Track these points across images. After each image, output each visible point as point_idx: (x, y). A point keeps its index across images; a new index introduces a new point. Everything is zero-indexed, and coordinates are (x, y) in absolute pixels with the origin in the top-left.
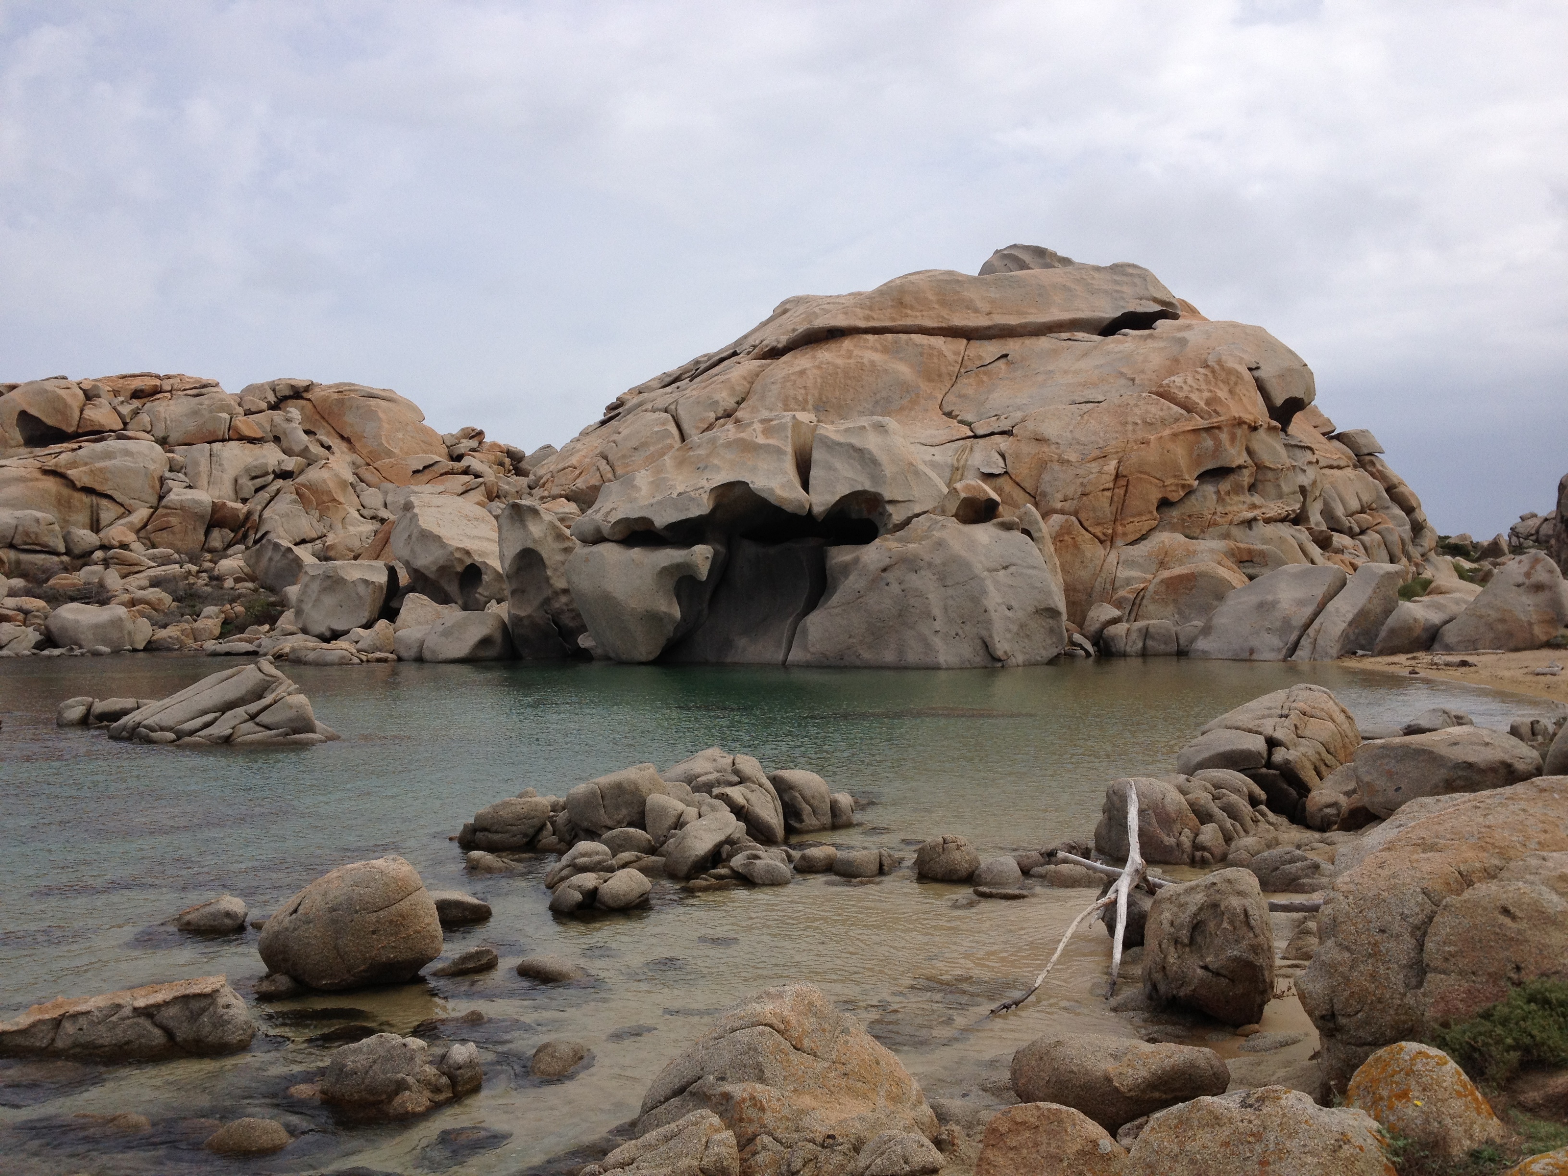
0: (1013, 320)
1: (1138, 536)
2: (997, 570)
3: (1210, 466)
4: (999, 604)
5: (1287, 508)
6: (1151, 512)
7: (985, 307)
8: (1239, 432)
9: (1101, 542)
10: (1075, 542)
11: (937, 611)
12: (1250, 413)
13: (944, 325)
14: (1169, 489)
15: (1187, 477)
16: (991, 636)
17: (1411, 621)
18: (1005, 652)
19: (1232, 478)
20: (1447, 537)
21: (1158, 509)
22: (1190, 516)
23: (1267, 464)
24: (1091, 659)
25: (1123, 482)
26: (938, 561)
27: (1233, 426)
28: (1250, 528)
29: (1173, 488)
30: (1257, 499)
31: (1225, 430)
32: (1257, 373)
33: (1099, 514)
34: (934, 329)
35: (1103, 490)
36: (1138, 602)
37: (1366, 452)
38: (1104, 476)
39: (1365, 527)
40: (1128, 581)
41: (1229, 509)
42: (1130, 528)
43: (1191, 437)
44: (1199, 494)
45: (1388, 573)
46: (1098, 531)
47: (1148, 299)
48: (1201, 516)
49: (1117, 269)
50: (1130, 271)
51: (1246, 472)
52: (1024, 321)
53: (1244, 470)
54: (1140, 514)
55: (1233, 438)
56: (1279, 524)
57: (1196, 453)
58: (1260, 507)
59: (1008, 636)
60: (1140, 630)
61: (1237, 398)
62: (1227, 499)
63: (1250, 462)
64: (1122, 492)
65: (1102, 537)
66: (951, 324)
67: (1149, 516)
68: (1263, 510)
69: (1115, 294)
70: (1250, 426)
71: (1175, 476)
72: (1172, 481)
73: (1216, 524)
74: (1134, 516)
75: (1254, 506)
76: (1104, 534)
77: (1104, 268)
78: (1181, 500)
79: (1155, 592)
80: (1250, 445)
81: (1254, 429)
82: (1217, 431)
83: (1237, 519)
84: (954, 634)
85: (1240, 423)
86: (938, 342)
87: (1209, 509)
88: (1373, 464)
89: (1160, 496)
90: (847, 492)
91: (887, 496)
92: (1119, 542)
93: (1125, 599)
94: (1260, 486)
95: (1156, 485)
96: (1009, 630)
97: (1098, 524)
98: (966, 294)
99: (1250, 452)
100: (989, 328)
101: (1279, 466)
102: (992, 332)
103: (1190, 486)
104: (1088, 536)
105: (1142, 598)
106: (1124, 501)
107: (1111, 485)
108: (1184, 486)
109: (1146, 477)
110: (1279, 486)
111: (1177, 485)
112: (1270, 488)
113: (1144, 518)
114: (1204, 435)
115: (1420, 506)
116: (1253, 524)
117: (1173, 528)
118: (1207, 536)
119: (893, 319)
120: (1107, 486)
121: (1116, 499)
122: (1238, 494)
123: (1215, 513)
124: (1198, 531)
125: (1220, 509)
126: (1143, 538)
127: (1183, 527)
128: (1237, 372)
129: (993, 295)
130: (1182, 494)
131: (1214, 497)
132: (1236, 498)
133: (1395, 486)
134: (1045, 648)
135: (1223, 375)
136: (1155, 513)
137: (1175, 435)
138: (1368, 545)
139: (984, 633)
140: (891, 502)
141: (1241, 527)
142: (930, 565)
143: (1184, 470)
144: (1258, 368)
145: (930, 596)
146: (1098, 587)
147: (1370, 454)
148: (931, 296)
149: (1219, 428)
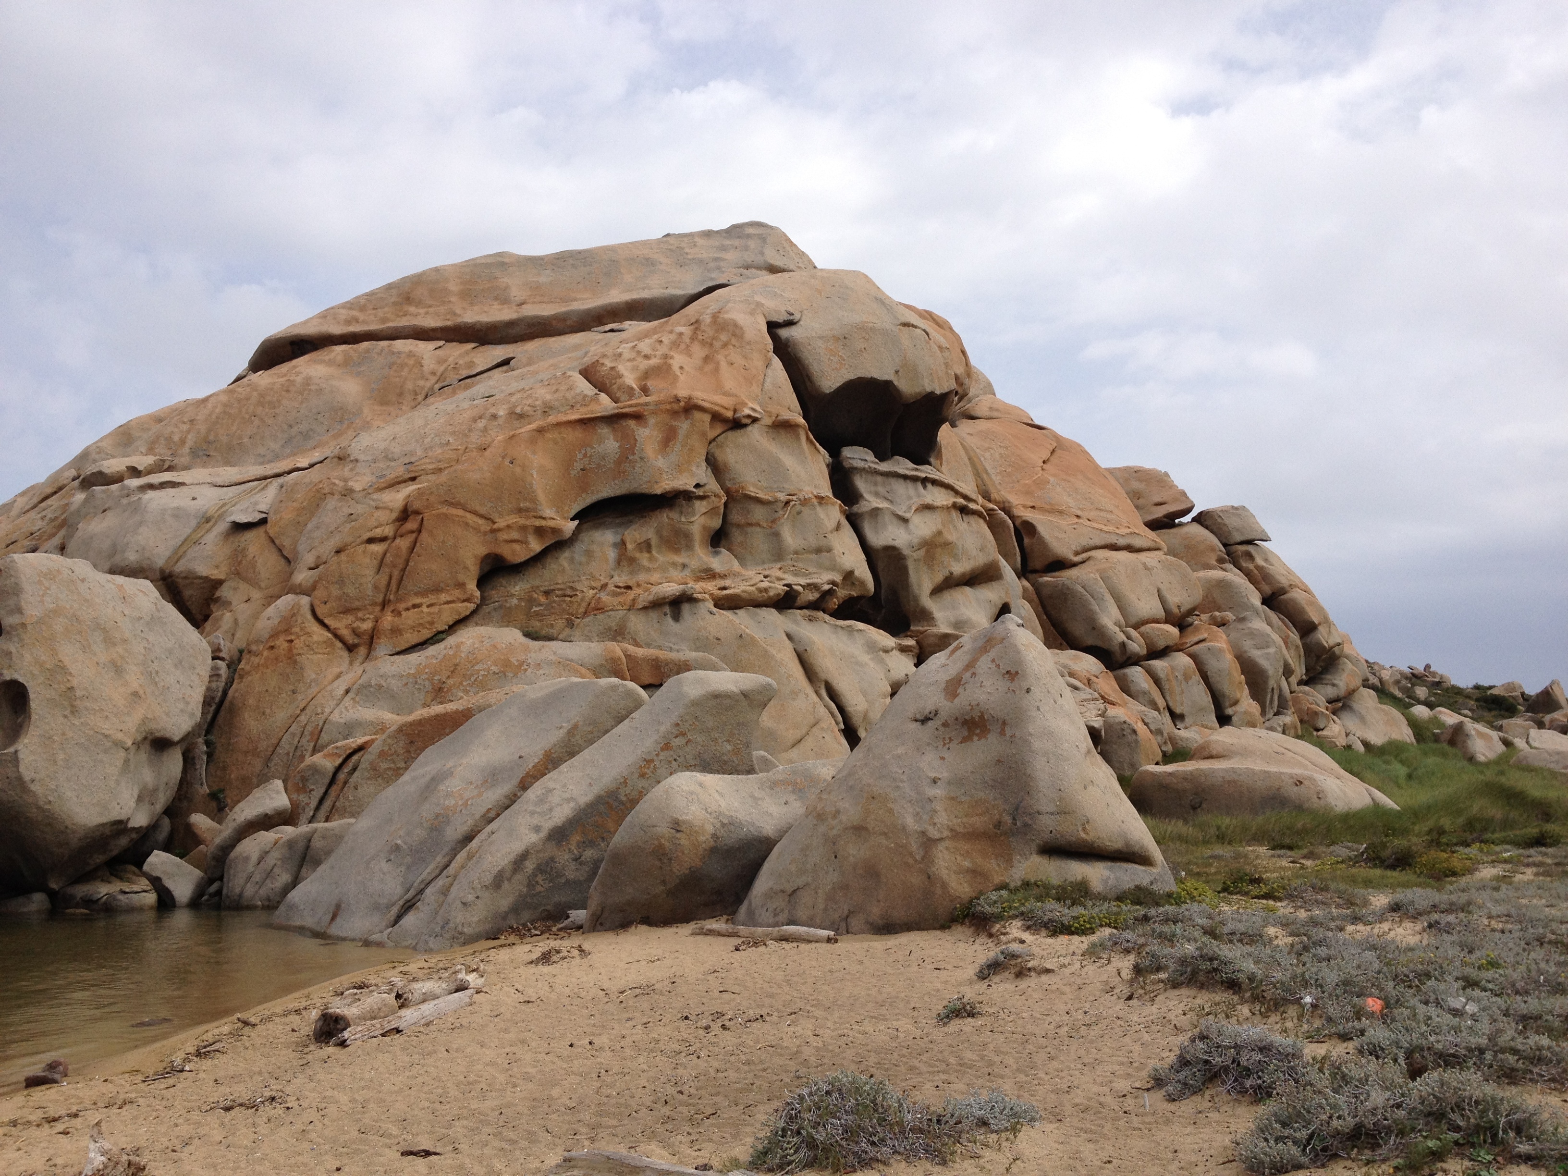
0: (546, 310)
1: (426, 634)
3: (607, 490)
5: (790, 579)
6: (461, 585)
7: (517, 293)
8: (683, 426)
9: (351, 648)
10: (290, 650)
12: (726, 394)
13: (449, 323)
14: (504, 536)
15: (548, 512)
19: (665, 517)
21: (483, 582)
22: (547, 593)
23: (752, 491)
25: (412, 525)
27: (675, 414)
28: (677, 617)
29: (515, 535)
30: (721, 562)
31: (652, 421)
32: (784, 333)
33: (351, 590)
34: (434, 330)
35: (371, 541)
36: (342, 776)
38: (378, 513)
39: (1161, 644)
40: (349, 728)
41: (642, 577)
42: (410, 618)
43: (574, 435)
44: (579, 548)
46: (341, 624)
47: (759, 268)
48: (570, 593)
50: (751, 231)
51: (701, 507)
52: (564, 309)
53: (697, 503)
54: (437, 590)
55: (668, 438)
56: (771, 615)
57: (578, 466)
58: (723, 577)
60: (291, 844)
61: (709, 368)
62: (644, 559)
63: (713, 486)
64: (403, 544)
65: (351, 639)
66: (459, 320)
67: (457, 593)
68: (727, 583)
70: (716, 417)
71: (520, 511)
72: (513, 519)
73: (599, 609)
74: (424, 593)
75: (710, 575)
76: (355, 632)
77: (718, 232)
78: (537, 559)
79: (382, 754)
80: (720, 456)
81: (736, 425)
82: (632, 423)
83: (645, 598)
85: (690, 408)
86: (425, 348)
87: (593, 577)
88: (1250, 556)
89: (482, 551)
92: (383, 648)
93: (315, 770)
94: (737, 536)
95: (477, 530)
97: (347, 611)
98: (505, 280)
99: (712, 463)
100: (511, 324)
101: (782, 497)
102: (513, 332)
103: (555, 531)
104: (319, 634)
105: (354, 769)
106: (407, 562)
107: (388, 531)
108: (540, 532)
109: (460, 512)
110: (777, 535)
111: (523, 528)
112: (758, 540)
113: (444, 597)
114: (604, 431)
116: (686, 608)
117: (507, 619)
118: (577, 633)
119: (384, 320)
120: (378, 532)
121: (389, 558)
122: (677, 551)
123: (604, 586)
124: (560, 623)
125: (621, 579)
126: (436, 638)
127: (529, 615)
128: (736, 325)
129: (543, 279)
130: (536, 546)
131: (612, 554)
132: (663, 557)
133: (1283, 591)
135: (710, 332)
136: (472, 586)
137: (540, 431)
141: (654, 615)
143: (541, 496)
144: (790, 323)
146: (286, 745)
147: (1250, 542)
148: (453, 287)
149: (637, 417)
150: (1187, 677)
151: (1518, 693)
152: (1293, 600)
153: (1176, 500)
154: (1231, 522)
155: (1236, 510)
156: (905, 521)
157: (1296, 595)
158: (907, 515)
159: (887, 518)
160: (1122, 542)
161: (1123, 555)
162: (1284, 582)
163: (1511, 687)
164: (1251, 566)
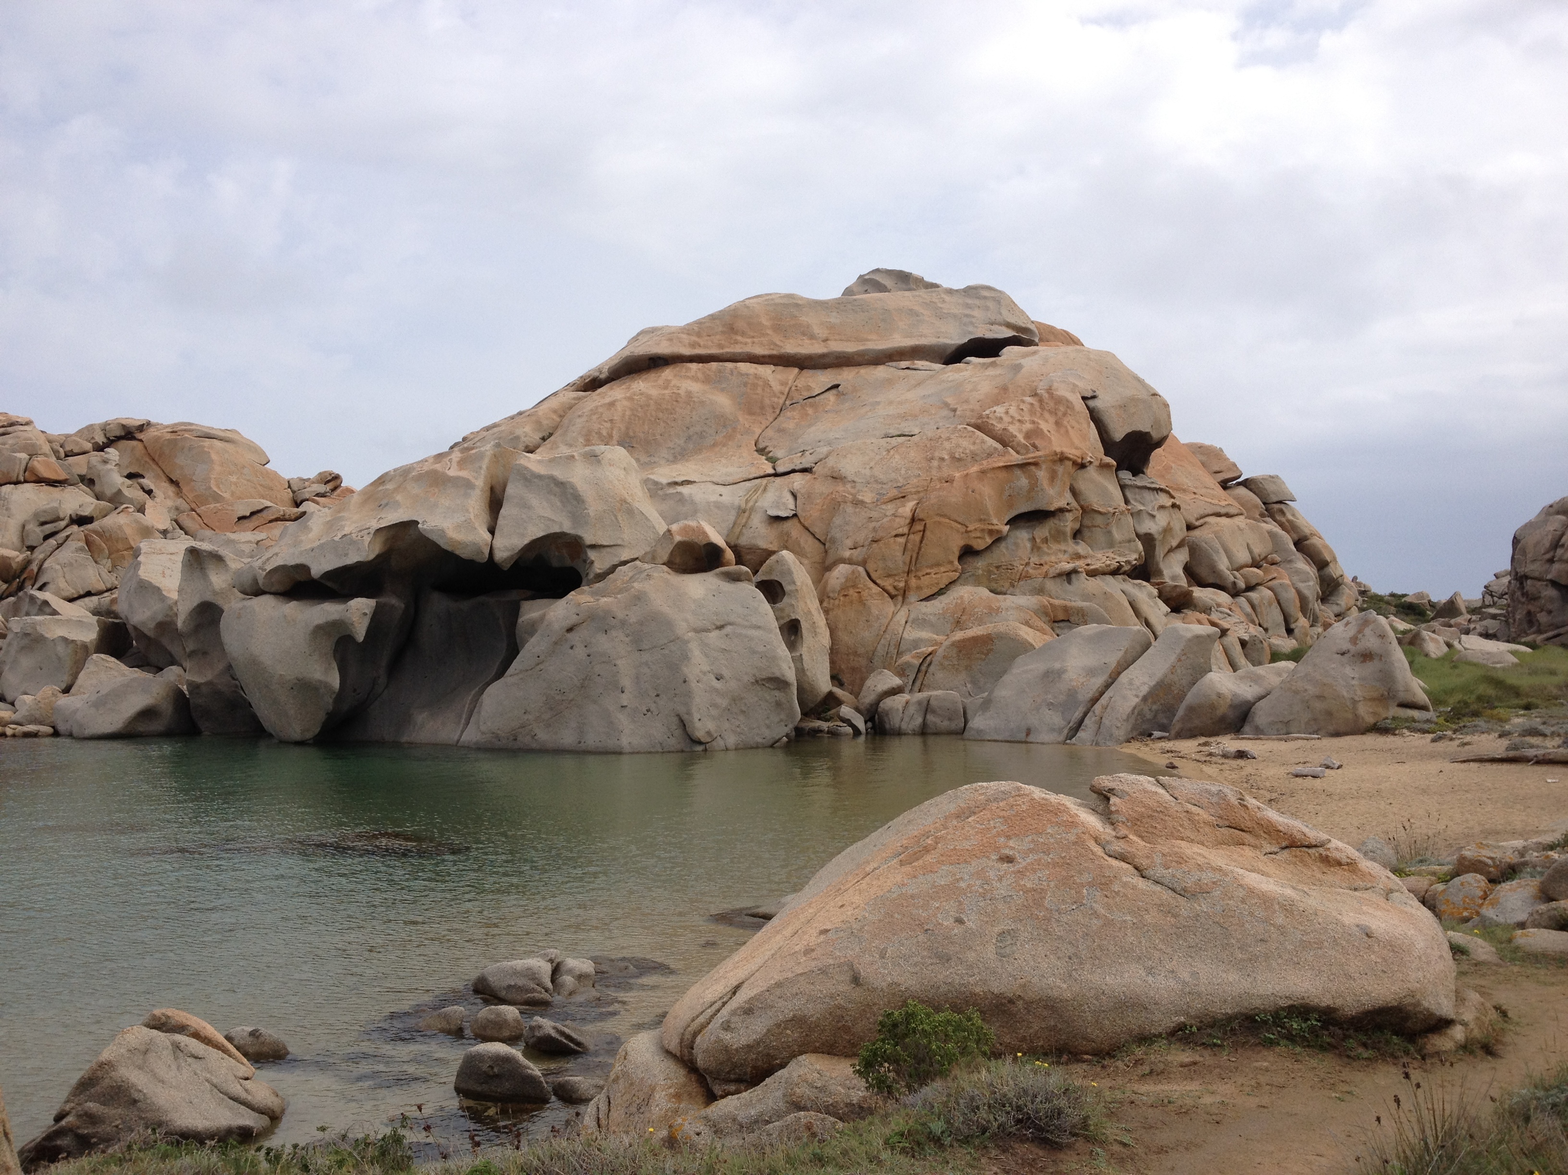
0: (850, 348)
1: (935, 590)
2: (707, 630)
3: (1024, 507)
4: (704, 673)
5: (1118, 559)
6: (951, 562)
7: (819, 331)
8: (1060, 469)
9: (892, 597)
10: (860, 597)
11: (626, 682)
12: (1077, 448)
13: (775, 352)
14: (973, 535)
15: (995, 521)
16: (689, 713)
17: (1214, 697)
18: (709, 733)
19: (1051, 523)
20: (1404, 596)
21: (961, 558)
22: (998, 567)
23: (1096, 507)
24: (862, 738)
25: (919, 527)
26: (633, 619)
27: (1054, 462)
28: (1069, 582)
29: (979, 535)
30: (1081, 548)
31: (1044, 467)
32: (1091, 403)
33: (890, 564)
34: (764, 356)
35: (896, 536)
36: (923, 668)
37: (1275, 499)
38: (897, 520)
39: (1254, 582)
40: (916, 643)
41: (1046, 558)
42: (925, 580)
43: (1002, 475)
44: (1010, 541)
45: (1198, 637)
46: (888, 583)
47: (1000, 324)
48: (1010, 567)
49: (971, 291)
50: (985, 293)
51: (1069, 516)
52: (862, 348)
53: (1067, 514)
54: (938, 565)
55: (1053, 477)
56: (1109, 578)
57: (1007, 493)
58: (1085, 557)
59: (714, 712)
60: (919, 703)
61: (1062, 431)
62: (1044, 547)
63: (1074, 504)
64: (917, 538)
65: (893, 592)
66: (783, 351)
67: (949, 567)
68: (1089, 561)
69: (965, 320)
70: (1075, 463)
71: (981, 520)
72: (978, 525)
73: (1028, 577)
74: (931, 567)
75: (1078, 557)
76: (895, 587)
77: (957, 291)
78: (988, 548)
79: (944, 657)
80: (1076, 486)
81: (1083, 466)
82: (1033, 468)
83: (1052, 572)
84: (644, 710)
85: (1062, 458)
86: (766, 371)
87: (1021, 559)
88: (1282, 512)
89: (962, 543)
90: (541, 534)
91: (589, 539)
92: (912, 597)
93: (908, 665)
94: (1086, 533)
95: (958, 531)
96: (715, 705)
97: (889, 576)
98: (804, 319)
99: (1074, 492)
100: (823, 356)
101: (1111, 510)
102: (827, 360)
103: (998, 532)
104: (875, 589)
105: (930, 665)
106: (920, 549)
107: (905, 530)
108: (991, 532)
109: (947, 521)
110: (1110, 532)
111: (983, 530)
112: (1099, 535)
113: (943, 569)
114: (1018, 472)
115: (1335, 559)
116: (1073, 576)
117: (978, 582)
118: (1017, 591)
119: (721, 346)
120: (900, 531)
121: (909, 546)
122: (1059, 542)
123: (1027, 564)
124: (1007, 585)
125: (1035, 559)
126: (941, 592)
127: (990, 580)
128: (1068, 401)
129: (833, 320)
130: (989, 541)
131: (1029, 545)
132: (1055, 547)
133: (1306, 538)
134: (768, 727)
135: (1052, 404)
136: (956, 563)
137: (983, 472)
138: (1256, 602)
139: (682, 710)
140: (593, 547)
141: (1058, 580)
142: (623, 623)
143: (991, 513)
144: (1094, 397)
145: (618, 662)
146: (881, 651)
147: (1281, 502)
148: (766, 322)
149: (1036, 464)
150: (1270, 604)
151: (1426, 601)
152: (1314, 545)
153: (1229, 469)
154: (1270, 487)
155: (1273, 478)
156: (1153, 516)
157: (1314, 541)
158: (1154, 513)
159: (1145, 516)
160: (1223, 511)
161: (1224, 521)
162: (1307, 531)
163: (1420, 595)
164: (1283, 520)
